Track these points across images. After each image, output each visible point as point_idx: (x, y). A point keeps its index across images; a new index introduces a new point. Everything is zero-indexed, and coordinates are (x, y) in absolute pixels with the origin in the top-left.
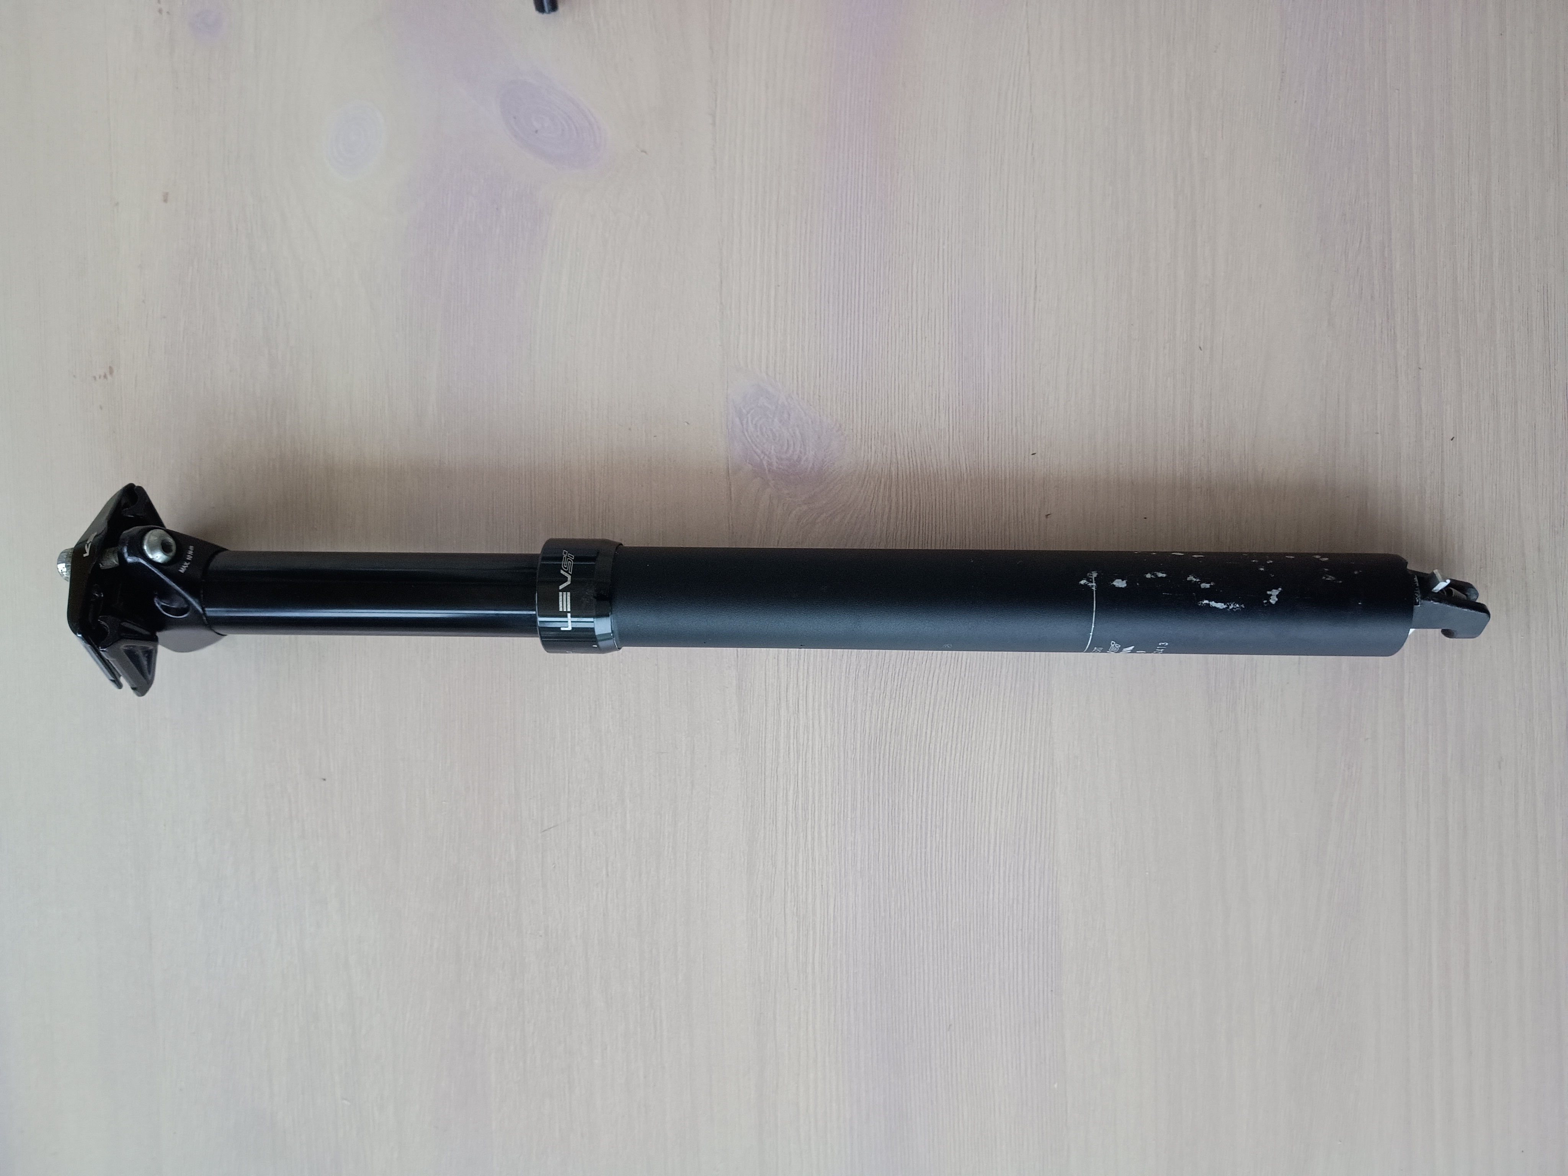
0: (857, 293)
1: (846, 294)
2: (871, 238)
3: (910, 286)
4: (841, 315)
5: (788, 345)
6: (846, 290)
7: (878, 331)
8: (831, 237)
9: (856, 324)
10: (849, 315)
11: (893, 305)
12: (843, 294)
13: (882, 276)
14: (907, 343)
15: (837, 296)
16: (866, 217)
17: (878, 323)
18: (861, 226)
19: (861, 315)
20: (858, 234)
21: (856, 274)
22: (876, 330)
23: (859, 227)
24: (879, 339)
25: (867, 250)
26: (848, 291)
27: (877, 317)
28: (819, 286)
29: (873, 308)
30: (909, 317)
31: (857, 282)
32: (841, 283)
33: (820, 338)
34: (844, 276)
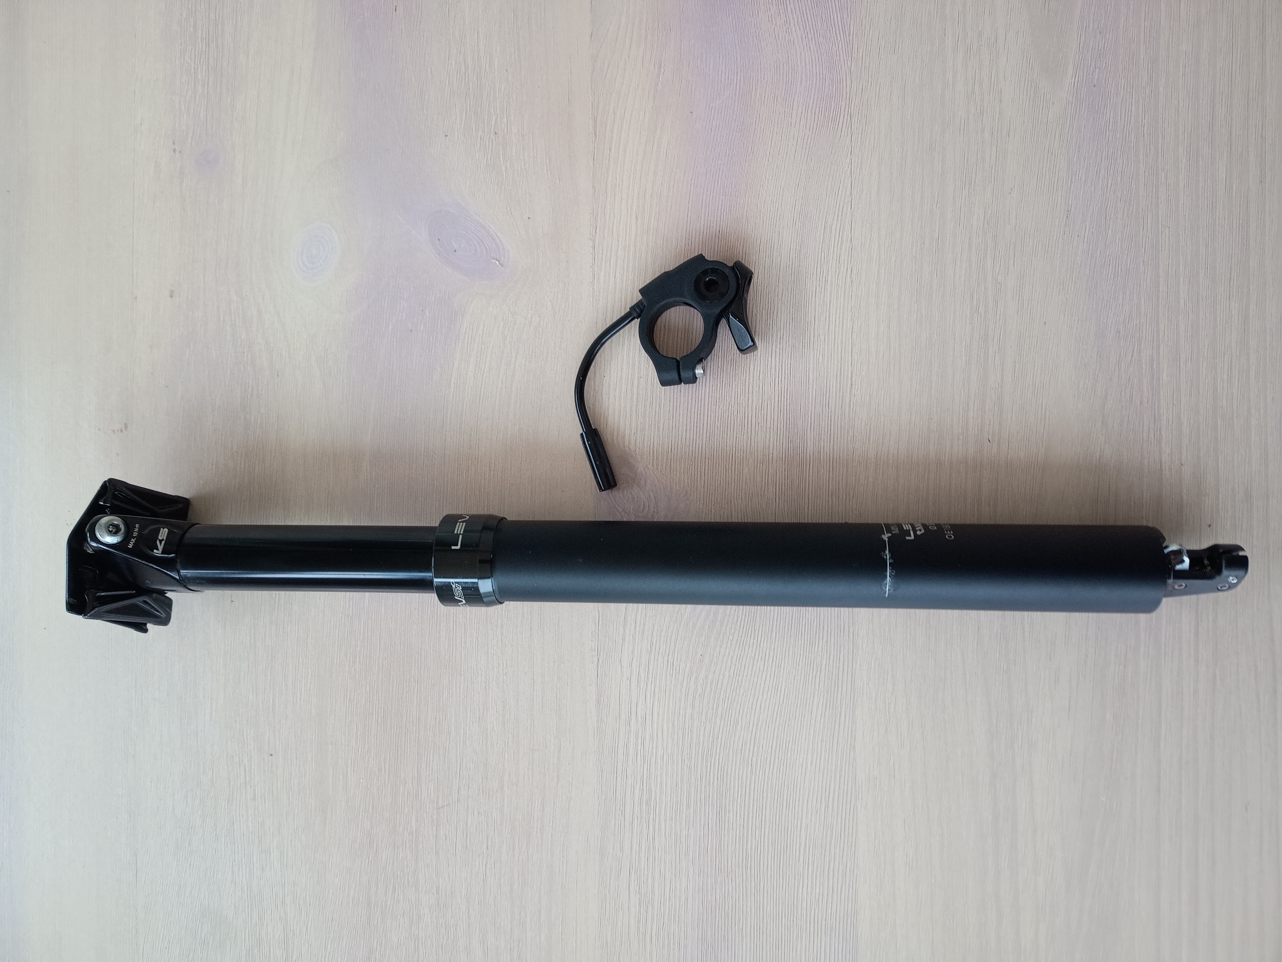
7: (720, 416)
24: (721, 421)
33: (673, 420)
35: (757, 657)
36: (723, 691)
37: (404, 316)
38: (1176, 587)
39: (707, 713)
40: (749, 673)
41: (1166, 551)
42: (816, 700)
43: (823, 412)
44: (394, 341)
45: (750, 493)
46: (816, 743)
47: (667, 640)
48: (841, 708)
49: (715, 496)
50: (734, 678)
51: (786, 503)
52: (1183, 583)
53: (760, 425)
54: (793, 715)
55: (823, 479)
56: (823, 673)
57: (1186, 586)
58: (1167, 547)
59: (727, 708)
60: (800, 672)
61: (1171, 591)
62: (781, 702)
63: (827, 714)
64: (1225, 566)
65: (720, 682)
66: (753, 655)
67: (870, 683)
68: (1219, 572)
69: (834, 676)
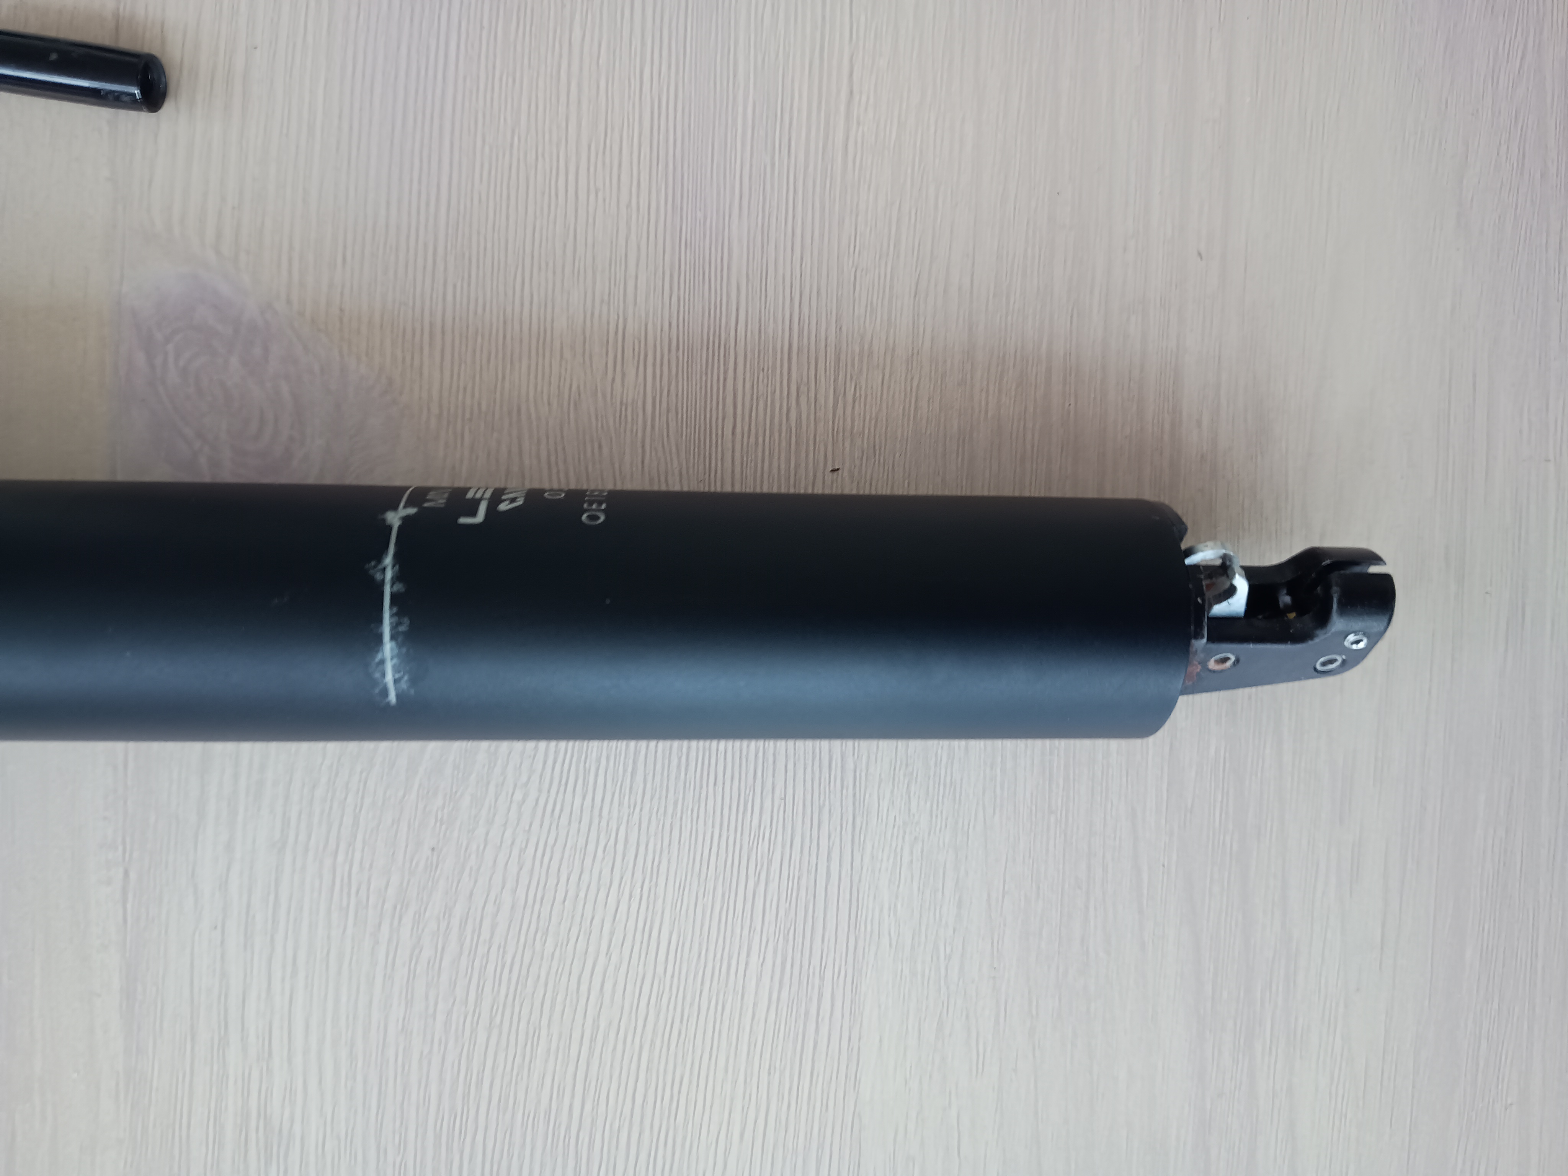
0: (440, 75)
3: (564, 67)
5: (272, 188)
7: (486, 165)
11: (525, 105)
12: (407, 74)
13: (499, 41)
14: (553, 199)
15: (392, 79)
17: (487, 149)
21: (439, 32)
22: (482, 166)
24: (489, 184)
26: (419, 68)
27: (484, 136)
28: (350, 53)
29: (477, 112)
30: (560, 140)
31: (442, 51)
32: (404, 51)
33: (348, 172)
35: (591, 847)
36: (494, 948)
38: (1212, 665)
39: (449, 1014)
40: (571, 893)
41: (1188, 561)
42: (754, 958)
43: (773, 165)
45: (574, 388)
46: (755, 1080)
47: (331, 808)
48: (822, 979)
49: (473, 395)
50: (528, 911)
51: (672, 415)
52: (1230, 652)
53: (600, 195)
54: (692, 1004)
55: (774, 349)
56: (773, 886)
57: (1237, 661)
58: (1189, 552)
59: (507, 996)
60: (710, 885)
61: (1198, 674)
62: (660, 969)
63: (785, 995)
64: (1339, 603)
65: (487, 923)
66: (582, 842)
67: (899, 906)
68: (1323, 620)
69: (803, 893)
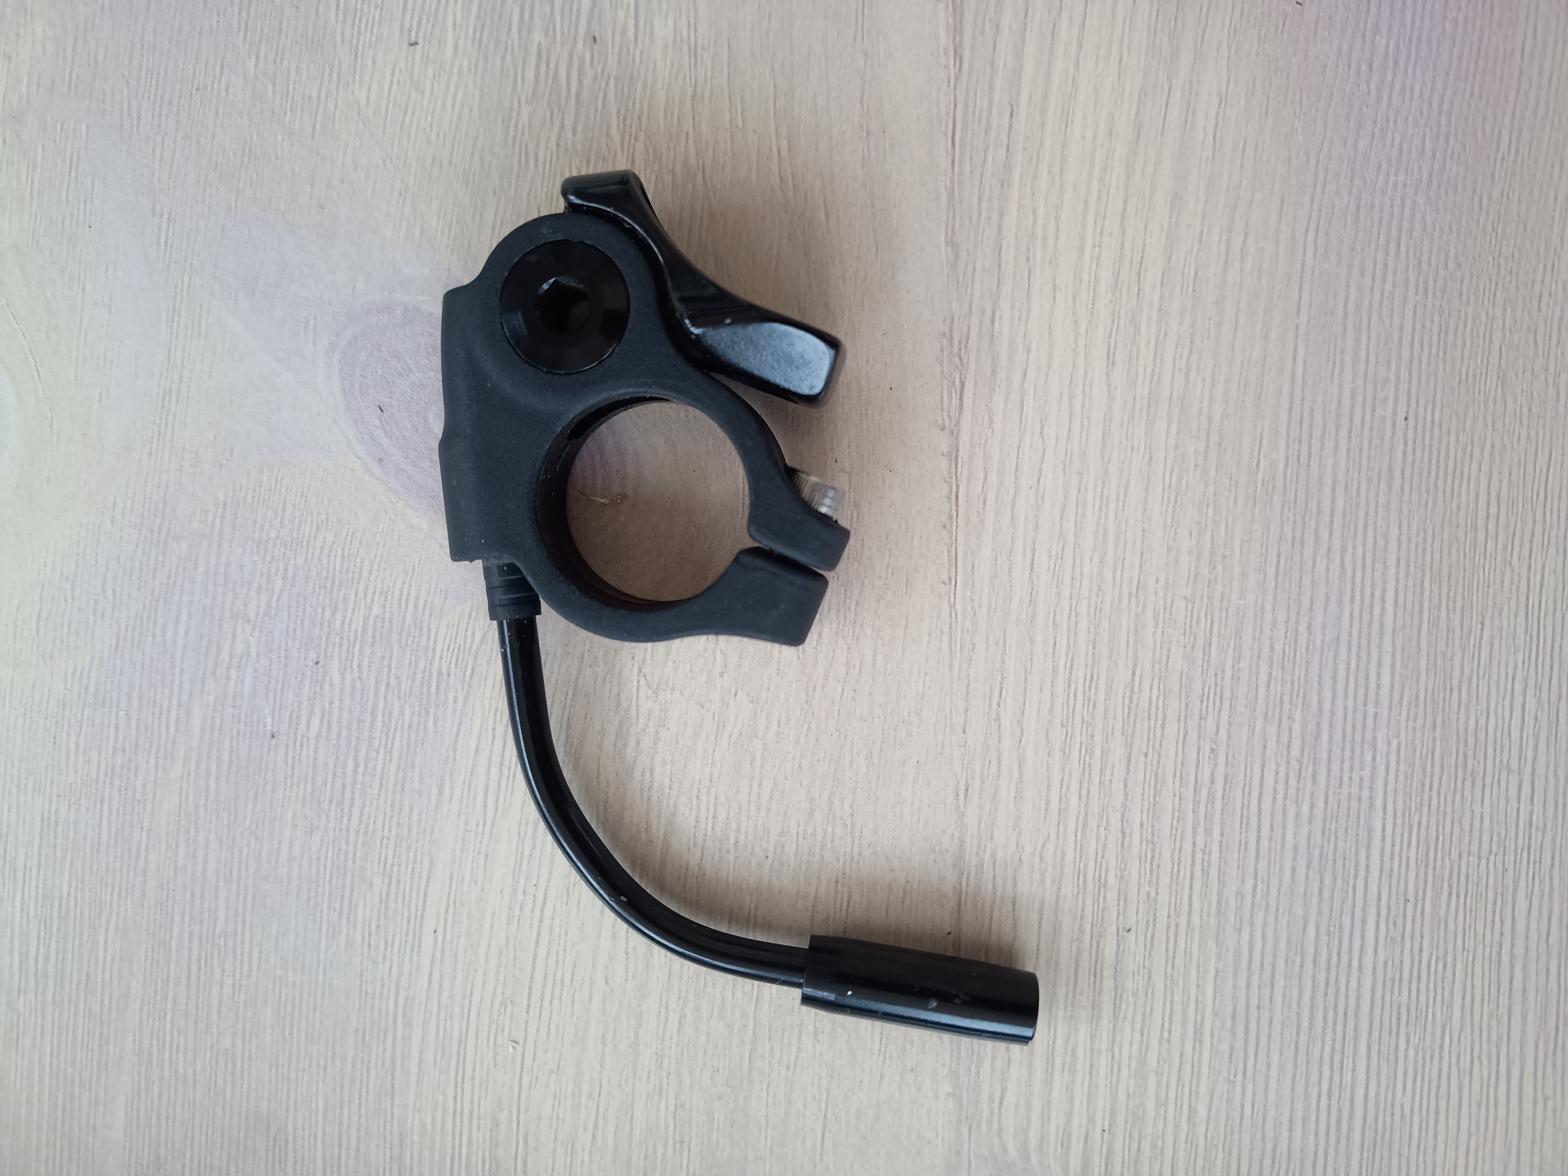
0: (1355, 963)
1: (1323, 963)
2: (1400, 803)
3: (1506, 947)
4: (1305, 1024)
5: (1150, 1106)
6: (1324, 955)
7: (1411, 1073)
8: (1285, 797)
9: (1349, 1051)
10: (1330, 1024)
11: (1458, 997)
12: (1315, 963)
13: (1427, 916)
14: (1492, 1110)
15: (1297, 969)
16: (1389, 744)
17: (1412, 1052)
18: (1374, 768)
19: (1364, 1027)
20: (1366, 793)
21: (1354, 907)
22: (1405, 1073)
23: (1367, 773)
24: (1413, 1096)
25: (1388, 840)
26: (1330, 955)
27: (1408, 1035)
28: (1245, 937)
29: (1399, 1007)
30: (1500, 1038)
31: (1357, 933)
32: (1311, 933)
33: (1244, 1086)
34: (1320, 912)
37: (248, 681)
44: (208, 771)
